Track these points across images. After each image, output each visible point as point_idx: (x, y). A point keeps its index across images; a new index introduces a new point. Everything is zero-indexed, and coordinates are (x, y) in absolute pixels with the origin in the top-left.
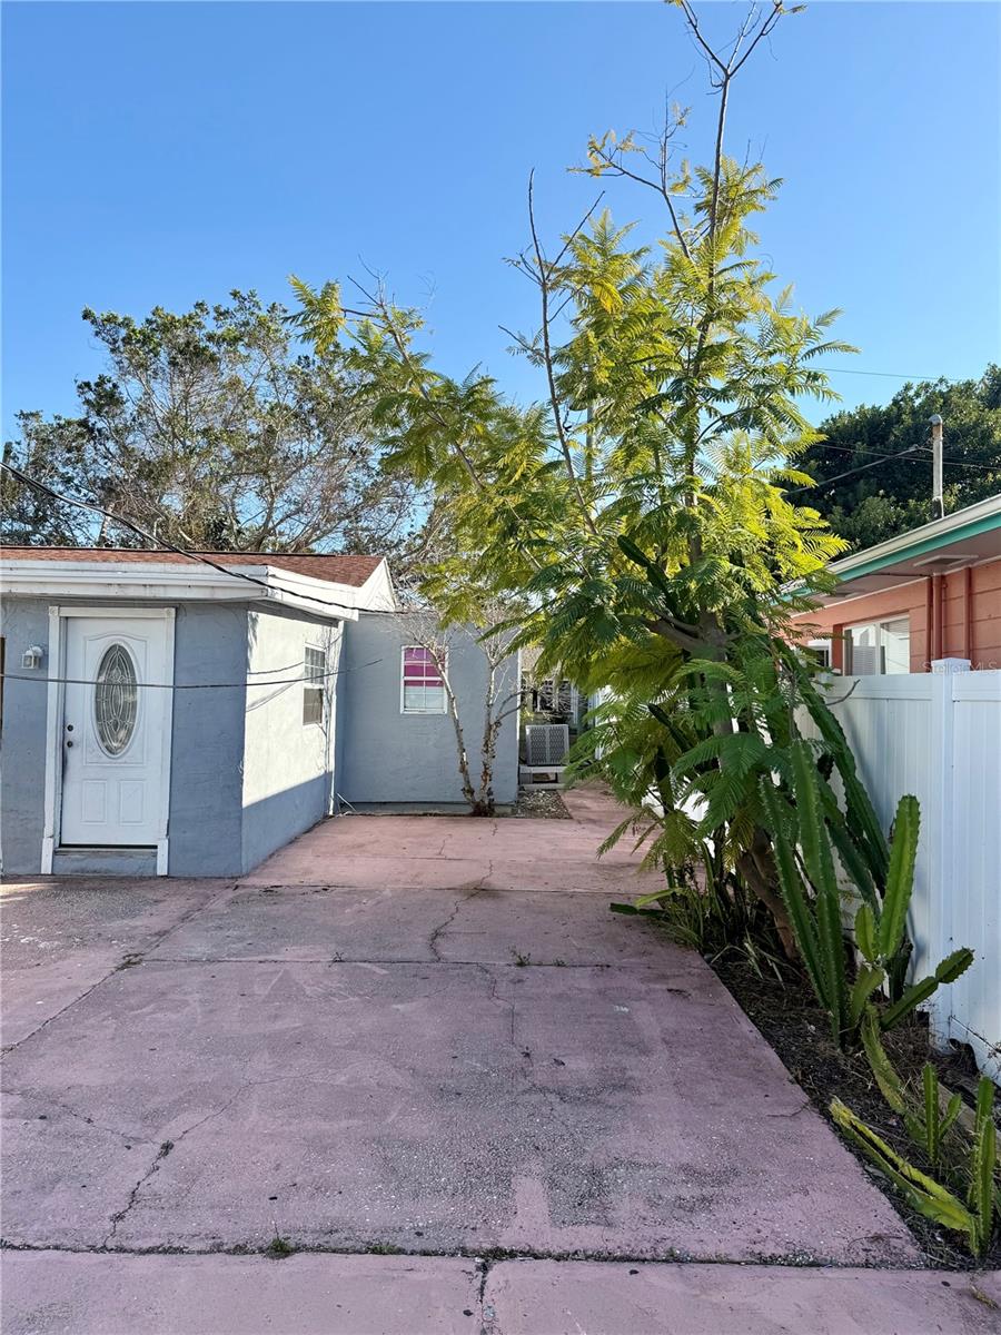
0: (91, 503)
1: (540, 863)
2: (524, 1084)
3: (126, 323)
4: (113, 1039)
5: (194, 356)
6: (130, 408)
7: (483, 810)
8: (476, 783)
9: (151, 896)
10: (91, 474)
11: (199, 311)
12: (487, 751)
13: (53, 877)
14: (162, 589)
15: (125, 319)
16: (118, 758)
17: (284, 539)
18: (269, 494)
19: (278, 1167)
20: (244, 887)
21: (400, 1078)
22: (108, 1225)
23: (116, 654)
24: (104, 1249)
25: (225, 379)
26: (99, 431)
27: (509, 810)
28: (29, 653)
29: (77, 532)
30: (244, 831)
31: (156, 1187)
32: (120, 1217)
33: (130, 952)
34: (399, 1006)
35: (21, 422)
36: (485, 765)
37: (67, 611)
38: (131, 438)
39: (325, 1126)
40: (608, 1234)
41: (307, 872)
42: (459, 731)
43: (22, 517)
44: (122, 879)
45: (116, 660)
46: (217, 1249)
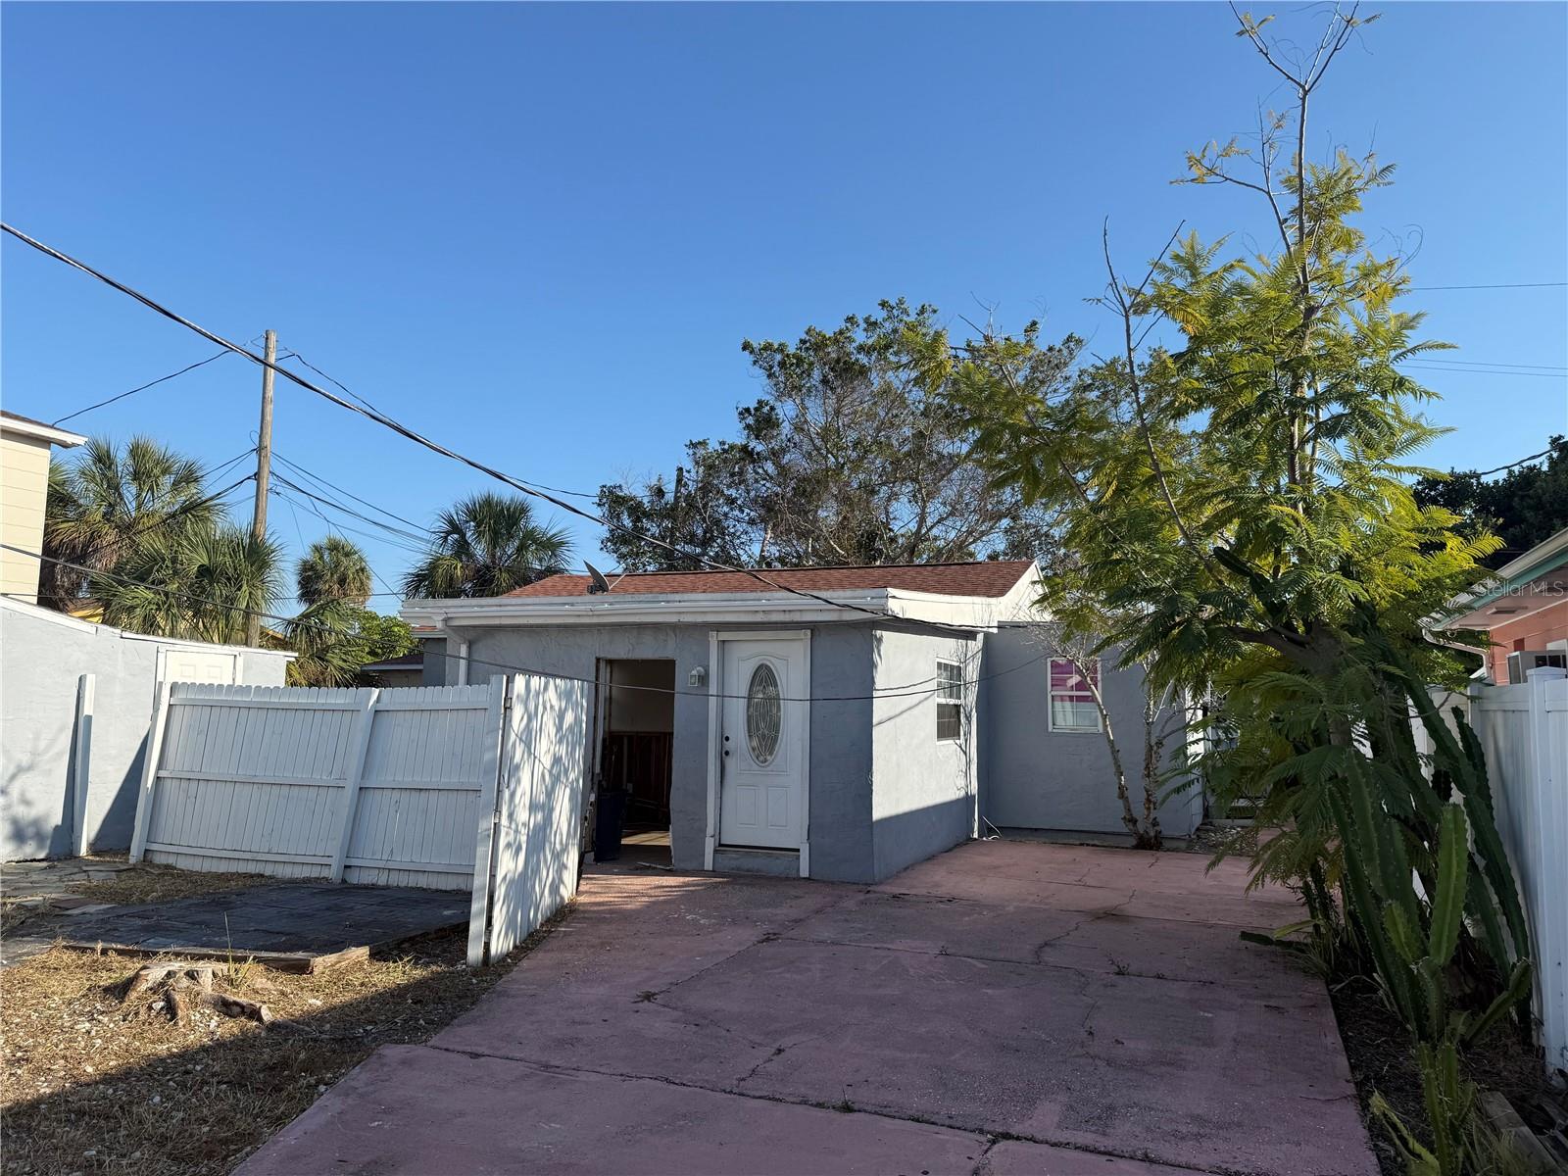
0: (752, 522)
1: (1193, 896)
2: (1080, 1051)
3: (781, 349)
4: (750, 986)
5: (846, 372)
6: (786, 429)
7: (1149, 843)
8: (1139, 811)
9: (793, 892)
10: (752, 494)
11: (848, 325)
12: (1148, 776)
13: (714, 873)
14: (799, 613)
15: (780, 345)
16: (768, 766)
17: (941, 543)
18: (921, 498)
19: (857, 1071)
20: (875, 892)
21: (971, 1034)
22: (735, 1082)
23: (763, 673)
24: (731, 1092)
25: (876, 388)
26: (758, 454)
27: (1183, 845)
28: (694, 672)
29: (741, 552)
30: (875, 840)
31: (769, 1069)
32: (743, 1079)
33: (771, 931)
34: (989, 991)
35: (691, 452)
36: (1147, 791)
37: (725, 636)
38: (788, 457)
39: (899, 1054)
40: (1100, 1138)
41: (937, 885)
42: (1115, 752)
43: (691, 539)
44: (771, 878)
45: (764, 677)
46: (805, 1103)
